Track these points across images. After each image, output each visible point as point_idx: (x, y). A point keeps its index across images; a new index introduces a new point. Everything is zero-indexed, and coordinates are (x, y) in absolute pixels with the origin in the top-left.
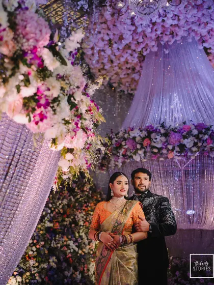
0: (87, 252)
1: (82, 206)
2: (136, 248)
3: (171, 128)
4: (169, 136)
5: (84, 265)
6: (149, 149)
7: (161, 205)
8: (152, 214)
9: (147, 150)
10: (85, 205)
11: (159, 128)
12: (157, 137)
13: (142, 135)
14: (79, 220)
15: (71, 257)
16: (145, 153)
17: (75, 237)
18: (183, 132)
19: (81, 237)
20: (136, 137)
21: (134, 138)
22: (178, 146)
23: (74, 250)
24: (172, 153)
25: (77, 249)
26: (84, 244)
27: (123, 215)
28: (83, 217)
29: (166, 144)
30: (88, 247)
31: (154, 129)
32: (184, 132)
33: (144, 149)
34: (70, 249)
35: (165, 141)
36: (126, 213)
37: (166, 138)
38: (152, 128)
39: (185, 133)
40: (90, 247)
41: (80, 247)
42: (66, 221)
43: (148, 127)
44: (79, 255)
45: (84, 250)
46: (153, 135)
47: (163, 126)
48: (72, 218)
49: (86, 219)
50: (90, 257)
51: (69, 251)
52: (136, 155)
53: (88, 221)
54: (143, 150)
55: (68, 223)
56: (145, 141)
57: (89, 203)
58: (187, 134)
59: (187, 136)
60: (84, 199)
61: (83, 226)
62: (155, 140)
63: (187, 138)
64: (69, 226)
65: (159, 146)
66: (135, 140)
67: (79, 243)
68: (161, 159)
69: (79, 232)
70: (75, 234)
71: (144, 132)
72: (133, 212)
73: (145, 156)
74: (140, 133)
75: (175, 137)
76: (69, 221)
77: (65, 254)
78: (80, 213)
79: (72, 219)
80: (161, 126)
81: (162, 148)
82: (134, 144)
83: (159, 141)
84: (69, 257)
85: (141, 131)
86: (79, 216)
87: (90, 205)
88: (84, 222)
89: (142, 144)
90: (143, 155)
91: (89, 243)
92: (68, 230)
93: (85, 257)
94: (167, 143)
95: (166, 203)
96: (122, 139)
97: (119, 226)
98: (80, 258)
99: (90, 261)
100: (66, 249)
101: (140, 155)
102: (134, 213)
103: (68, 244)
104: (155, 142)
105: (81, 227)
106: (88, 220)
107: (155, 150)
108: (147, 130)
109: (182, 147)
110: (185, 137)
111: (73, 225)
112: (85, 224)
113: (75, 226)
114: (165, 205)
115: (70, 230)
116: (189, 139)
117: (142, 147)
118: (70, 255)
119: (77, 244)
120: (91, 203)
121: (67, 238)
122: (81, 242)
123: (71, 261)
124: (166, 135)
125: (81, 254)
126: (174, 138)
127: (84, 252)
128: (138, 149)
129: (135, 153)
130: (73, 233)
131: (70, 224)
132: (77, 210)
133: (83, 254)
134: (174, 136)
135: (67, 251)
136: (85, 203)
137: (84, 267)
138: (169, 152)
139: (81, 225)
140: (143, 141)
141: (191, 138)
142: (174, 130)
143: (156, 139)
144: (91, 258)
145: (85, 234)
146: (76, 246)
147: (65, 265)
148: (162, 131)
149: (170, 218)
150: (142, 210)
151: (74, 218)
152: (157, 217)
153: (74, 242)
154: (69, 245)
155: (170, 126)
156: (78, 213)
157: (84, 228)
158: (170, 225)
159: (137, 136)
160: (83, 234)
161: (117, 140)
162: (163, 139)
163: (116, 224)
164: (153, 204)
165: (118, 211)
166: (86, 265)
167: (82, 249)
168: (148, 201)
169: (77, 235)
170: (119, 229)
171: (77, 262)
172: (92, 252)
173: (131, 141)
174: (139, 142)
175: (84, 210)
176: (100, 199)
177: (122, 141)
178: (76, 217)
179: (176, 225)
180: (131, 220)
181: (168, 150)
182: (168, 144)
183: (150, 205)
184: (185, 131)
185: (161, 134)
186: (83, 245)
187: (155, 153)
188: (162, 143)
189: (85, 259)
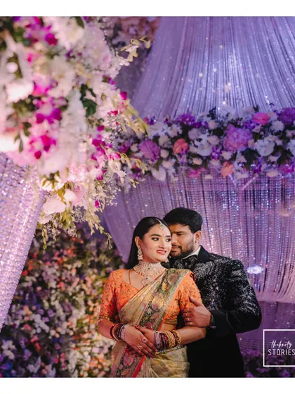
0: (63, 332)
1: (53, 255)
2: (186, 353)
3: (230, 118)
4: (226, 135)
5: (60, 353)
6: (184, 159)
7: (229, 277)
8: (213, 294)
9: (180, 160)
10: (57, 253)
11: (206, 119)
12: (202, 136)
13: (172, 133)
14: (48, 280)
15: (38, 341)
16: (176, 165)
17: (42, 308)
18: (254, 127)
19: (52, 308)
20: (159, 137)
21: (156, 138)
22: (243, 153)
23: (43, 331)
24: (231, 166)
25: (47, 328)
26: (59, 318)
27: (160, 294)
28: (54, 274)
29: (218, 151)
30: (65, 324)
31: (196, 121)
32: (256, 126)
33: (175, 158)
34: (35, 328)
35: (217, 143)
36: (167, 291)
37: (219, 137)
38: (192, 119)
39: (257, 129)
40: (69, 324)
41: (53, 324)
42: (27, 282)
43: (184, 117)
44: (50, 337)
45: (59, 330)
46: (193, 134)
47: (212, 114)
48: (37, 275)
49: (60, 277)
50: (69, 341)
51: (34, 331)
52: (158, 169)
53: (64, 281)
54: (174, 160)
55: (30, 284)
56: (176, 144)
57: (63, 248)
58: (261, 130)
59: (262, 133)
60: (56, 243)
61: (56, 289)
62: (196, 143)
63: (261, 137)
64: (32, 290)
65: (205, 152)
66: (157, 142)
67: (50, 318)
68: (208, 177)
69: (49, 300)
70: (43, 303)
71: (174, 126)
72: (179, 291)
73: (177, 171)
74: (168, 130)
75: (238, 136)
76: (32, 280)
77: (27, 335)
78: (50, 267)
79: (37, 278)
80: (208, 116)
81: (209, 158)
82: (156, 149)
83: (204, 144)
84: (35, 342)
85: (170, 125)
86: (49, 273)
87: (65, 253)
88: (58, 283)
89: (170, 151)
90: (173, 170)
91: (67, 318)
92: (31, 296)
93: (61, 341)
94: (221, 147)
95: (238, 273)
96: (132, 141)
97: (156, 314)
98: (53, 342)
99: (69, 347)
100: (29, 328)
101: (166, 170)
102: (182, 291)
103: (31, 319)
104: (196, 147)
105: (53, 291)
106: (64, 278)
107: (197, 162)
108: (182, 124)
109: (251, 155)
110: (257, 137)
111: (39, 288)
112: (58, 286)
113: (42, 290)
114: (238, 276)
115: (34, 297)
116: (266, 139)
117: (171, 156)
118: (36, 338)
119: (47, 320)
120: (67, 250)
121: (30, 309)
122: (54, 317)
123: (39, 347)
124: (219, 132)
125: (54, 337)
126: (237, 139)
127: (58, 333)
128: (161, 159)
129: (157, 167)
130: (40, 302)
131: (34, 285)
132: (45, 262)
133: (58, 336)
134: (235, 135)
135: (31, 331)
136: (58, 249)
137: (60, 357)
138: (225, 164)
139: (52, 289)
140: (173, 144)
141: (270, 138)
142: (235, 123)
143: (200, 140)
144: (71, 343)
145: (60, 302)
146: (46, 323)
147: (28, 353)
148: (212, 125)
149: (249, 300)
150: (195, 287)
151: (41, 276)
152: (222, 299)
153: (43, 316)
154: (33, 321)
155: (227, 115)
156: (47, 267)
157: (58, 293)
158: (250, 313)
159: (162, 134)
160: (56, 304)
161: (122, 141)
162: (214, 140)
163: (149, 311)
164: (213, 274)
165: (153, 287)
166: (62, 355)
167: (55, 328)
168: (203, 269)
169: (46, 305)
170: (154, 320)
171: (48, 350)
172: (72, 333)
173: (149, 145)
174: (166, 146)
175: (56, 261)
176: (82, 242)
177: (132, 144)
178: (44, 274)
179: (260, 314)
180: (176, 304)
181: (222, 161)
182: (223, 149)
183: (208, 277)
184: (258, 125)
185: (210, 131)
186: (56, 321)
187: (196, 167)
188: (211, 148)
189: (61, 344)
